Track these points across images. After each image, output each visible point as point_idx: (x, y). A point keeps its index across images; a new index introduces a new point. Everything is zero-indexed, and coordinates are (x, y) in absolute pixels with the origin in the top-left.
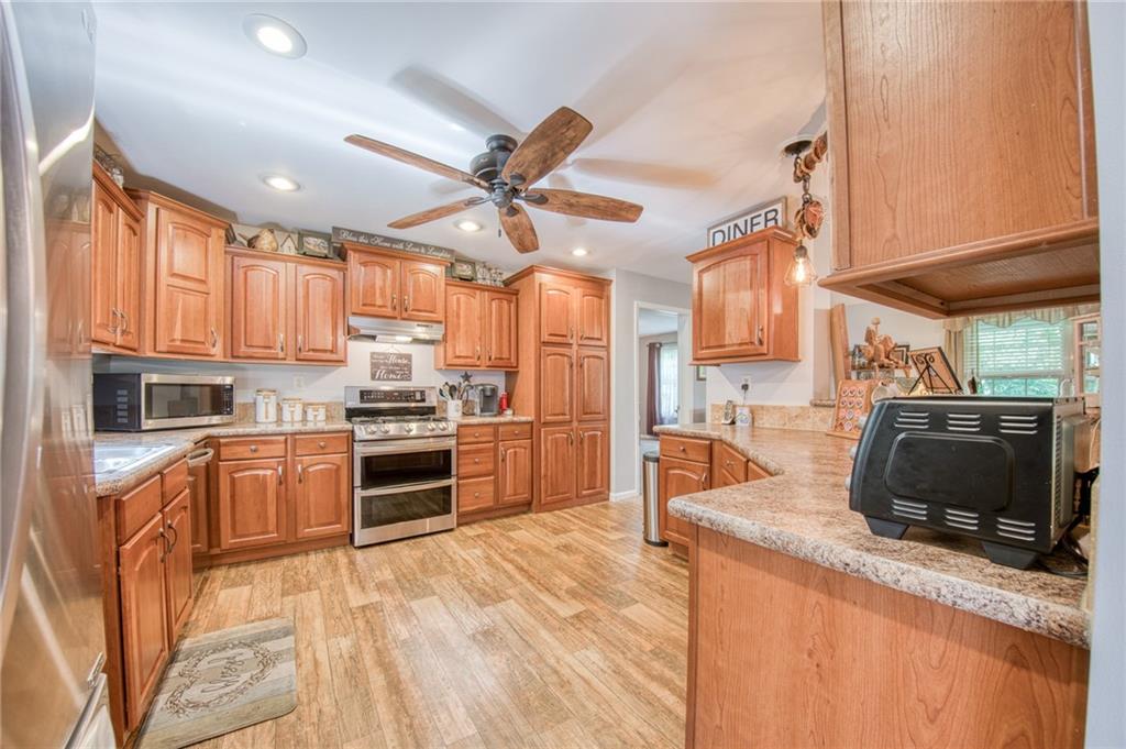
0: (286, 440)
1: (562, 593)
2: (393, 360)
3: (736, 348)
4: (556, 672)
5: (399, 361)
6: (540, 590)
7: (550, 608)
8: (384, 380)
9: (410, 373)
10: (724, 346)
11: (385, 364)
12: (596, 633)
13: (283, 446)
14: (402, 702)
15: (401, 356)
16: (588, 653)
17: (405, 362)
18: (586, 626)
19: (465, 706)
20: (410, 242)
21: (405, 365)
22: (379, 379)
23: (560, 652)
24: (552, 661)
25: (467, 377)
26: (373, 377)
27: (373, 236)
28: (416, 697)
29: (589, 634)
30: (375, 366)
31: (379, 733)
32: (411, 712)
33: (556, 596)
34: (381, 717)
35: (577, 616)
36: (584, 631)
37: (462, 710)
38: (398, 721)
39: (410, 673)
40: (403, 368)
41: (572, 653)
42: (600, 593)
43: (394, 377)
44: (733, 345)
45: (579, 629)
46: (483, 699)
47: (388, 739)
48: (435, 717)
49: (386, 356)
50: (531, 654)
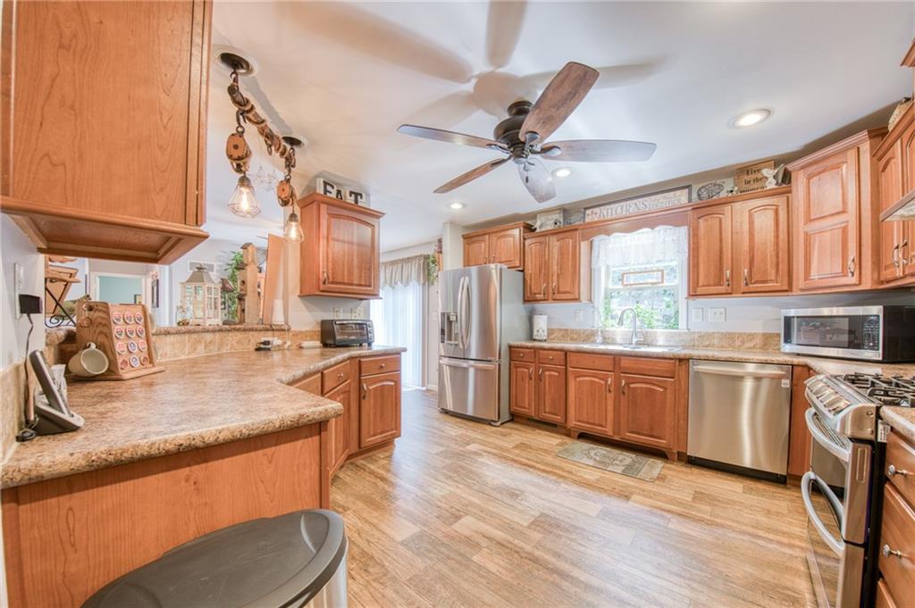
1: (484, 543)
4: (457, 482)
6: (510, 542)
7: (485, 522)
12: (439, 507)
16: (441, 493)
18: (447, 511)
23: (458, 491)
24: (461, 486)
29: (442, 505)
33: (488, 538)
35: (458, 518)
36: (448, 507)
41: (451, 492)
42: (443, 550)
45: (452, 507)
50: (476, 488)
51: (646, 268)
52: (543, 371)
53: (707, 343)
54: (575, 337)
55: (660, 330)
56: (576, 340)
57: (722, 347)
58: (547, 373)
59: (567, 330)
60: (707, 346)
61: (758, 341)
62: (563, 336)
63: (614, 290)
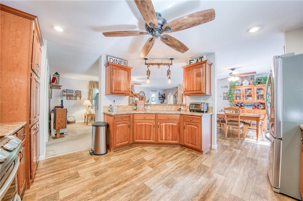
3: (123, 92)
10: (120, 91)
14: (207, 193)
19: (197, 180)
28: (203, 191)
31: (218, 193)
32: (207, 190)
34: (215, 195)
37: (199, 180)
38: (212, 191)
39: (197, 197)
44: (123, 91)
46: (193, 178)
47: (217, 191)
48: (205, 184)
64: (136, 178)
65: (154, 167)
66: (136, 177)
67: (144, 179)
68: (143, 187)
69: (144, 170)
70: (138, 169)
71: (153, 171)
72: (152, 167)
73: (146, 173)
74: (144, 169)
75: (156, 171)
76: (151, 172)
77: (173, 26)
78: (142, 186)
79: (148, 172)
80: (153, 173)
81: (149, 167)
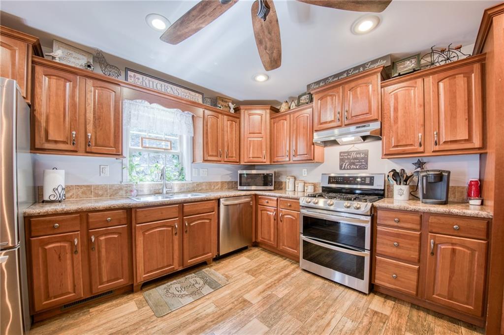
0: (277, 199)
2: (354, 155)
5: (358, 156)
8: (348, 169)
9: (367, 164)
11: (348, 159)
13: (276, 202)
15: (358, 152)
17: (362, 156)
20: (350, 70)
21: (363, 158)
22: (344, 169)
25: (420, 164)
26: (341, 168)
27: (327, 78)
30: (342, 160)
40: (362, 161)
43: (355, 167)
49: (349, 153)
51: (157, 137)
52: (97, 238)
53: (200, 189)
54: (100, 193)
55: (176, 182)
56: (102, 195)
57: (207, 190)
58: (103, 238)
59: (88, 186)
60: (200, 190)
61: (219, 185)
62: (83, 193)
63: (135, 150)
64: (267, 282)
65: (241, 303)
66: (268, 284)
67: (256, 283)
68: (255, 275)
69: (259, 294)
70: (270, 296)
71: (245, 294)
72: (245, 301)
73: (255, 290)
74: (260, 298)
75: (238, 294)
76: (248, 292)
77: (219, 7)
78: (257, 275)
79: (251, 292)
80: (244, 291)
81: (252, 302)
